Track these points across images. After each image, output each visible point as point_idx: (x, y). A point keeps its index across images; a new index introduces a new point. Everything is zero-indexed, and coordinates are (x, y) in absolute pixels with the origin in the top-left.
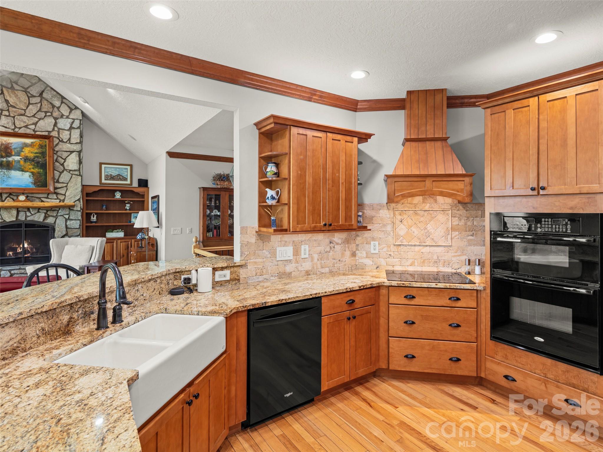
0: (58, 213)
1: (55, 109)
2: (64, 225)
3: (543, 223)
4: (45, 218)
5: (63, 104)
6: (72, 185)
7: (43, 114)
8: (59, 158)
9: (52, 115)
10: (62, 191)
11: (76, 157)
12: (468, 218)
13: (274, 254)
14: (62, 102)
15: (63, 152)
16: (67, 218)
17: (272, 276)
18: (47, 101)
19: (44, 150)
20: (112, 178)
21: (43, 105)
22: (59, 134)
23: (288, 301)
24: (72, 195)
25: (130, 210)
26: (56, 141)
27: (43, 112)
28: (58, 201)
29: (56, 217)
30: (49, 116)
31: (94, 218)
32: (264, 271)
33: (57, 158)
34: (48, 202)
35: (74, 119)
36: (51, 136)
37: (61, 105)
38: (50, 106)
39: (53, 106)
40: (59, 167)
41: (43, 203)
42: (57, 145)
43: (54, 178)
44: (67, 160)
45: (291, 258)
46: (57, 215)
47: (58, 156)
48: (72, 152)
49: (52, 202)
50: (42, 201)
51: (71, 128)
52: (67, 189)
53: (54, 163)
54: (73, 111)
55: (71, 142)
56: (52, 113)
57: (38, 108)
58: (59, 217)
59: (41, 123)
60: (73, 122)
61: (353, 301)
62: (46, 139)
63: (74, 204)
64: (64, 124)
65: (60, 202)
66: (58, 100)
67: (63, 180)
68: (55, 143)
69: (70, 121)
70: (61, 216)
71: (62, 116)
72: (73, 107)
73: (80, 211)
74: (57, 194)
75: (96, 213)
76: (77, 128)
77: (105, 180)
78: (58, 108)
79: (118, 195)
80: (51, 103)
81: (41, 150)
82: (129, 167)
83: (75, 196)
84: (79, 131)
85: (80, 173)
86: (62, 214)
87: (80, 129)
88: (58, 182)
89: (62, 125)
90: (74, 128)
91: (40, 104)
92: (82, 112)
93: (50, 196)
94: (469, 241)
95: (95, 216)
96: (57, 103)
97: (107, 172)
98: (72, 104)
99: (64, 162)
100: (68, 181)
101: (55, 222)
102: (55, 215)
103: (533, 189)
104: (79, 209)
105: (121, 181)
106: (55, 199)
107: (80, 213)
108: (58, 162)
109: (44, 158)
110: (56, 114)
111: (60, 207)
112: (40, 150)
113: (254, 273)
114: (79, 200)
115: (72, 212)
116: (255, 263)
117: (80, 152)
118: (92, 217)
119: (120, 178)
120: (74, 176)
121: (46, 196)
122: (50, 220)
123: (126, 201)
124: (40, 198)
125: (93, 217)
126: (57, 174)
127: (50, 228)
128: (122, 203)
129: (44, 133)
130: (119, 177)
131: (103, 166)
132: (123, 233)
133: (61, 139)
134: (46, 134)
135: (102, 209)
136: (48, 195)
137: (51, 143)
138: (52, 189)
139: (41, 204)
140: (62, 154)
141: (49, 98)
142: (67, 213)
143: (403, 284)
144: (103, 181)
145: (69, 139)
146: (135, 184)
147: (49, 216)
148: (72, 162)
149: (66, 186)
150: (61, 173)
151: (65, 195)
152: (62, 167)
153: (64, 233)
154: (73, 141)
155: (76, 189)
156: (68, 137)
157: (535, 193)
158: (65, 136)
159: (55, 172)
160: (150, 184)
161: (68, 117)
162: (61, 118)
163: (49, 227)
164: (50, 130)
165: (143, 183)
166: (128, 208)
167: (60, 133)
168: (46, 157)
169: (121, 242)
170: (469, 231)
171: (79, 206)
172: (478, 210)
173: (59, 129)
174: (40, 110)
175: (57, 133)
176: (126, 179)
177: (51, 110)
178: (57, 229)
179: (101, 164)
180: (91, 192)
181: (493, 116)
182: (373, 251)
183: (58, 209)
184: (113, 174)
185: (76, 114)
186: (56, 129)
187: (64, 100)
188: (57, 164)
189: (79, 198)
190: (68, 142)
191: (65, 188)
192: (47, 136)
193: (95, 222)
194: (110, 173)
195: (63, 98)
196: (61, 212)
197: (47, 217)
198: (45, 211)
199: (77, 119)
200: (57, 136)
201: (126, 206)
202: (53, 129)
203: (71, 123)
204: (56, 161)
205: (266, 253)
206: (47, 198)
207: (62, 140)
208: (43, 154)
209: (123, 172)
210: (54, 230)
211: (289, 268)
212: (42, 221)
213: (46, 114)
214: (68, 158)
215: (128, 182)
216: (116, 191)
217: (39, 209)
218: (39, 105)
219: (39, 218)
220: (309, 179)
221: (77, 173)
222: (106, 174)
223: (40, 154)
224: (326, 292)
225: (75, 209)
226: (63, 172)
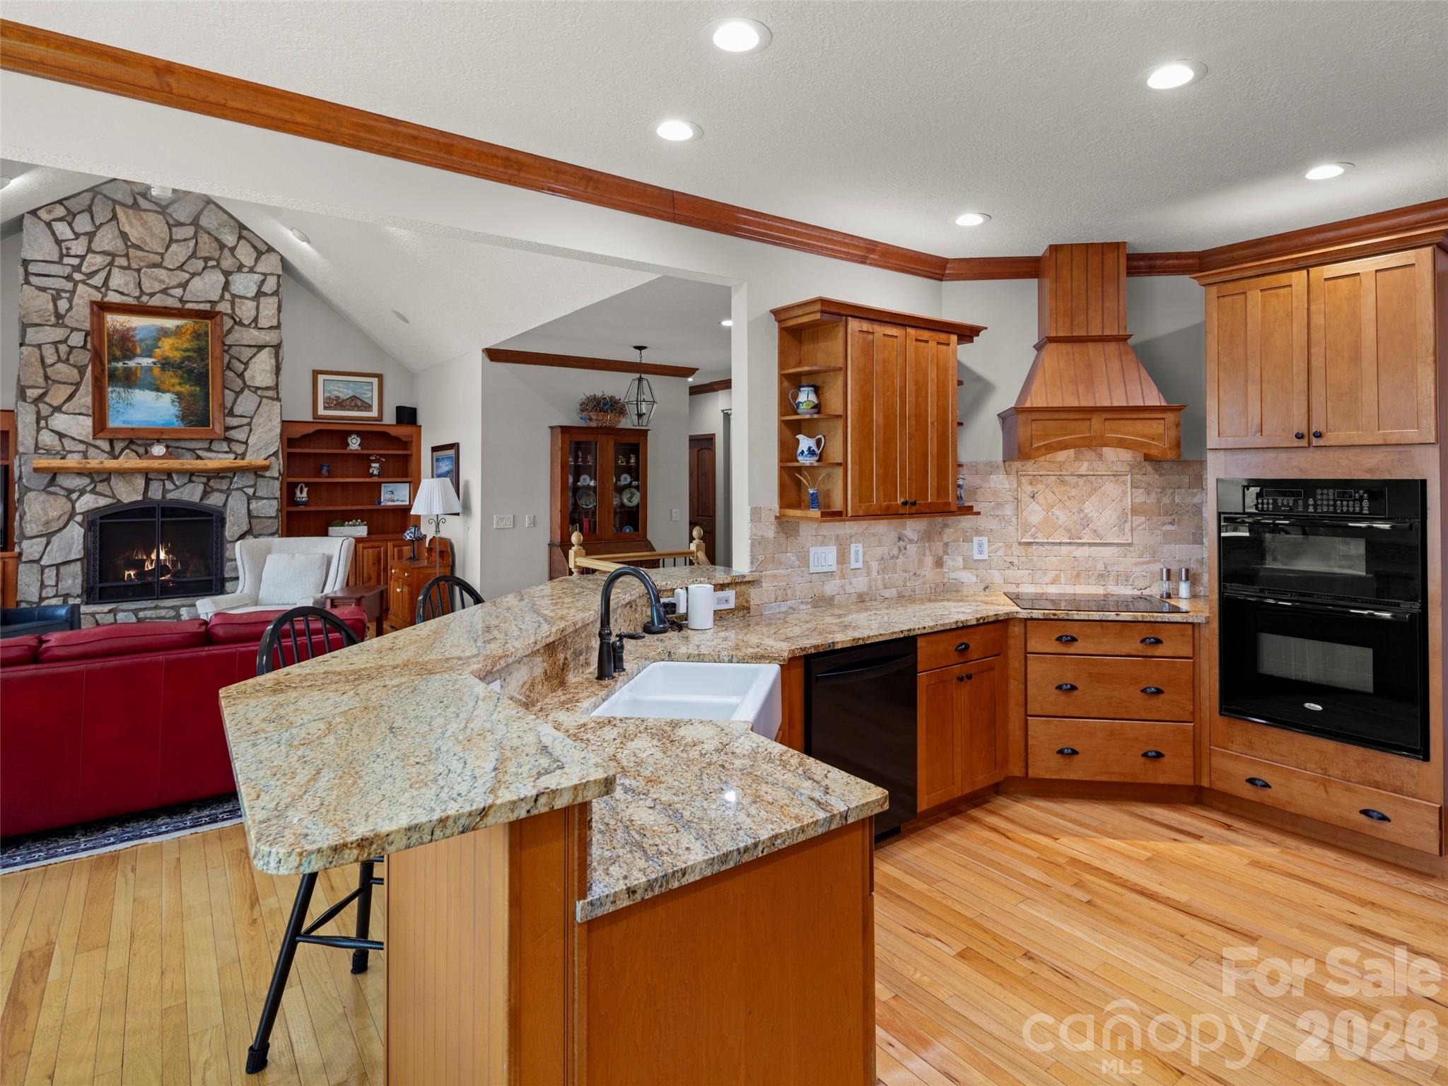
0: (231, 483)
1: (226, 252)
2: (244, 511)
3: (1319, 497)
4: (205, 494)
5: (242, 242)
6: (262, 420)
7: (201, 264)
8: (234, 361)
9: (218, 266)
10: (239, 435)
11: (270, 358)
12: (1164, 489)
13: (804, 560)
14: (240, 237)
15: (243, 348)
16: (251, 494)
17: (802, 602)
18: (209, 233)
19: (203, 343)
20: (339, 404)
21: (201, 244)
22: (233, 308)
23: (867, 642)
24: (262, 444)
25: (379, 476)
26: (228, 323)
27: (200, 258)
28: (232, 456)
29: (228, 492)
30: (213, 267)
31: (302, 495)
32: (789, 593)
33: (230, 361)
34: (210, 459)
35: (265, 275)
36: (219, 312)
37: (238, 242)
38: (215, 245)
39: (222, 246)
40: (232, 381)
41: (199, 462)
42: (230, 331)
43: (223, 405)
44: (251, 365)
45: (834, 568)
46: (229, 489)
47: (232, 357)
48: (263, 347)
49: (220, 459)
50: (199, 457)
51: (260, 294)
52: (251, 430)
53: (223, 374)
54: (263, 257)
55: (259, 326)
56: (218, 261)
57: (191, 250)
58: (234, 492)
59: (196, 283)
60: (263, 282)
61: (967, 647)
62: (207, 319)
63: (267, 462)
64: (244, 284)
65: (235, 459)
66: (232, 233)
67: (242, 410)
68: (226, 328)
69: (258, 278)
70: (238, 489)
71: (240, 268)
72: (264, 248)
73: (277, 479)
74: (229, 440)
75: (307, 484)
76: (272, 295)
77: (325, 408)
78: (232, 250)
79: (354, 443)
80: (217, 239)
81: (197, 342)
82: (375, 381)
83: (267, 445)
84: (277, 301)
85: (278, 393)
86: (240, 486)
87: (278, 296)
88: (231, 413)
89: (240, 287)
90: (266, 294)
91: (194, 241)
92: (283, 259)
93: (215, 446)
94: (1165, 534)
95: (305, 490)
96: (230, 240)
97: (330, 392)
98: (261, 242)
99: (245, 370)
100: (252, 413)
101: (225, 504)
102: (225, 487)
103: (1299, 436)
104: (276, 475)
105: (358, 410)
106: (226, 452)
107: (277, 484)
108: (231, 369)
109: (202, 360)
110: (227, 263)
111: (234, 471)
112: (194, 344)
113: (773, 596)
114: (275, 454)
115: (261, 482)
116: (775, 576)
117: (277, 348)
118: (298, 493)
119: (356, 405)
120: (265, 401)
121: (207, 446)
122: (215, 500)
123: (372, 455)
124: (193, 450)
125: (301, 492)
126: (229, 396)
127: (214, 518)
128: (362, 460)
129: (201, 307)
130: (356, 402)
131: (321, 378)
132: (366, 528)
133: (238, 320)
134: (207, 307)
135: (318, 474)
136: (211, 443)
137: (218, 329)
138: (218, 429)
139: (199, 464)
140: (240, 353)
141: (212, 228)
142: (251, 483)
143: (1054, 615)
144: (321, 412)
145: (256, 320)
146: (390, 418)
147: (213, 490)
148: (260, 371)
149: (249, 424)
150: (238, 394)
151: (246, 443)
152: (240, 382)
153: (245, 528)
154: (263, 322)
155: (270, 430)
156: (253, 313)
157: (1304, 443)
158: (246, 311)
159: (227, 392)
160: (421, 419)
161: (252, 270)
162: (237, 271)
163: (212, 515)
164: (215, 297)
165: (407, 416)
166: (376, 472)
167: (237, 304)
168: (207, 358)
169: (364, 548)
170: (1166, 514)
171: (277, 466)
172: (1183, 474)
173: (234, 296)
174: (194, 255)
175: (229, 306)
176: (368, 407)
177: (217, 255)
178: (229, 520)
179: (316, 373)
180: (298, 436)
181: (1221, 299)
182: (977, 556)
183: (231, 475)
184: (341, 395)
185: (269, 264)
186: (227, 296)
187: (245, 233)
188: (230, 374)
189: (276, 449)
190: (253, 325)
191: (247, 428)
192: (207, 311)
193: (305, 504)
194: (336, 393)
195: (242, 227)
196: (238, 481)
197: (209, 493)
198: (204, 480)
199: (272, 274)
200: (229, 311)
201: (370, 467)
202: (222, 297)
203: (259, 284)
204: (229, 367)
205: (792, 557)
206: (209, 450)
207: (241, 320)
208: (201, 352)
209: (360, 391)
210: (222, 521)
211: (830, 588)
212: (198, 501)
213: (206, 263)
214: (253, 360)
215: (374, 413)
216: (349, 433)
217: (191, 475)
218: (192, 244)
219: (191, 493)
220: (877, 416)
221: (271, 393)
222: (326, 395)
223: (195, 352)
224: (925, 628)
225: (268, 474)
226: (242, 391)
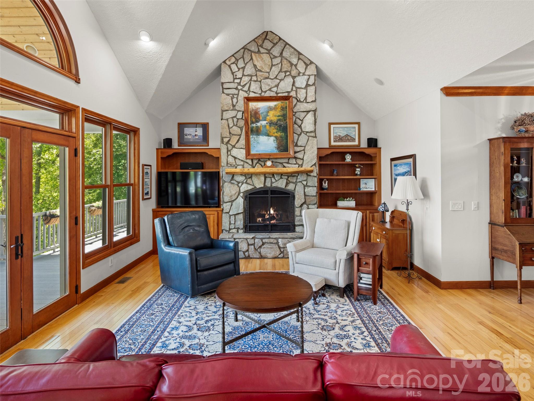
0: (297, 179)
1: (293, 67)
2: (303, 193)
4: (287, 184)
5: (300, 61)
6: (309, 148)
7: (283, 74)
8: (297, 120)
9: (290, 75)
10: (300, 155)
11: (312, 117)
14: (299, 59)
15: (301, 113)
16: (305, 184)
18: (287, 59)
19: (285, 112)
20: (340, 139)
21: (283, 65)
22: (296, 94)
24: (309, 160)
25: (360, 175)
26: (295, 101)
27: (283, 72)
28: (297, 166)
29: (296, 183)
30: (288, 75)
31: (325, 185)
33: (295, 120)
34: (289, 167)
35: (309, 76)
36: (291, 96)
37: (298, 61)
38: (289, 65)
39: (292, 64)
40: (297, 129)
41: (284, 168)
42: (295, 105)
43: (293, 141)
44: (304, 121)
46: (296, 181)
47: (297, 118)
48: (308, 112)
49: (292, 167)
50: (284, 167)
51: (307, 85)
52: (305, 153)
53: (293, 127)
54: (309, 67)
55: (307, 101)
56: (290, 72)
57: (280, 68)
58: (298, 183)
59: (282, 84)
60: (308, 79)
62: (286, 100)
63: (312, 169)
64: (301, 82)
65: (299, 167)
66: (296, 57)
67: (301, 143)
68: (294, 104)
69: (306, 77)
70: (300, 182)
71: (299, 74)
72: (308, 62)
73: (316, 177)
74: (296, 158)
75: (327, 179)
76: (312, 85)
77: (334, 141)
78: (296, 66)
79: (348, 158)
80: (290, 62)
81: (283, 112)
82: (356, 126)
83: (312, 160)
84: (315, 88)
85: (315, 134)
86: (301, 180)
87: (315, 85)
88: (296, 145)
89: (299, 83)
90: (310, 85)
91: (281, 64)
92: (317, 67)
93: (291, 161)
95: (327, 182)
96: (294, 61)
97: (336, 133)
98: (307, 60)
99: (302, 123)
100: (305, 144)
101: (295, 189)
102: (295, 181)
104: (315, 175)
105: (349, 142)
106: (295, 164)
107: (316, 179)
108: (296, 124)
109: (285, 120)
110: (294, 73)
111: (298, 173)
112: (281, 113)
114: (315, 164)
115: (309, 178)
117: (315, 111)
118: (324, 183)
119: (348, 139)
120: (310, 138)
121: (287, 161)
122: (291, 187)
123: (356, 164)
124: (282, 163)
125: (325, 183)
126: (296, 136)
127: (290, 195)
128: (352, 166)
129: (284, 95)
130: (348, 138)
131: (332, 126)
132: (355, 202)
133: (298, 99)
134: (286, 94)
135: (332, 175)
136: (289, 160)
137: (291, 104)
138: (292, 153)
139: (284, 170)
140: (300, 116)
141: (288, 56)
142: (305, 179)
144: (333, 143)
145: (306, 98)
146: (364, 144)
147: (290, 182)
148: (308, 125)
149: (304, 150)
150: (299, 135)
151: (303, 159)
152: (300, 130)
153: (303, 201)
154: (309, 100)
155: (313, 152)
156: (305, 95)
158: (302, 94)
159: (295, 135)
160: (380, 144)
161: (304, 74)
162: (298, 76)
163: (289, 194)
164: (289, 90)
165: (373, 142)
166: (359, 173)
167: (298, 92)
168: (287, 119)
171: (316, 170)
173: (297, 88)
174: (281, 71)
175: (295, 93)
176: (354, 140)
177: (289, 69)
178: (297, 197)
179: (330, 124)
180: (323, 155)
183: (297, 175)
184: (341, 135)
185: (312, 70)
186: (294, 89)
187: (301, 56)
188: (296, 126)
189: (315, 162)
190: (305, 101)
191: (303, 152)
192: (286, 96)
193: (326, 189)
194: (339, 134)
195: (300, 54)
196: (300, 178)
197: (289, 183)
198: (286, 177)
199: (312, 75)
200: (295, 96)
201: (356, 170)
202: (292, 89)
203: (307, 80)
204: (295, 123)
206: (288, 163)
207: (300, 99)
208: (284, 116)
209: (350, 132)
210: (294, 197)
212: (284, 187)
213: (285, 74)
214: (305, 118)
215: (356, 143)
216: (346, 153)
217: (281, 175)
218: (280, 65)
219: (281, 184)
221: (313, 134)
222: (335, 135)
223: (282, 117)
225: (312, 174)
226: (301, 134)
